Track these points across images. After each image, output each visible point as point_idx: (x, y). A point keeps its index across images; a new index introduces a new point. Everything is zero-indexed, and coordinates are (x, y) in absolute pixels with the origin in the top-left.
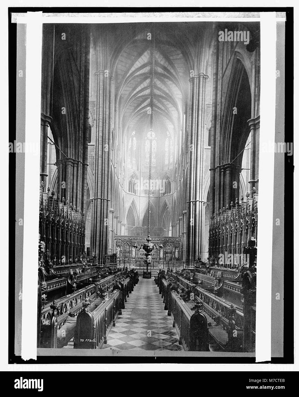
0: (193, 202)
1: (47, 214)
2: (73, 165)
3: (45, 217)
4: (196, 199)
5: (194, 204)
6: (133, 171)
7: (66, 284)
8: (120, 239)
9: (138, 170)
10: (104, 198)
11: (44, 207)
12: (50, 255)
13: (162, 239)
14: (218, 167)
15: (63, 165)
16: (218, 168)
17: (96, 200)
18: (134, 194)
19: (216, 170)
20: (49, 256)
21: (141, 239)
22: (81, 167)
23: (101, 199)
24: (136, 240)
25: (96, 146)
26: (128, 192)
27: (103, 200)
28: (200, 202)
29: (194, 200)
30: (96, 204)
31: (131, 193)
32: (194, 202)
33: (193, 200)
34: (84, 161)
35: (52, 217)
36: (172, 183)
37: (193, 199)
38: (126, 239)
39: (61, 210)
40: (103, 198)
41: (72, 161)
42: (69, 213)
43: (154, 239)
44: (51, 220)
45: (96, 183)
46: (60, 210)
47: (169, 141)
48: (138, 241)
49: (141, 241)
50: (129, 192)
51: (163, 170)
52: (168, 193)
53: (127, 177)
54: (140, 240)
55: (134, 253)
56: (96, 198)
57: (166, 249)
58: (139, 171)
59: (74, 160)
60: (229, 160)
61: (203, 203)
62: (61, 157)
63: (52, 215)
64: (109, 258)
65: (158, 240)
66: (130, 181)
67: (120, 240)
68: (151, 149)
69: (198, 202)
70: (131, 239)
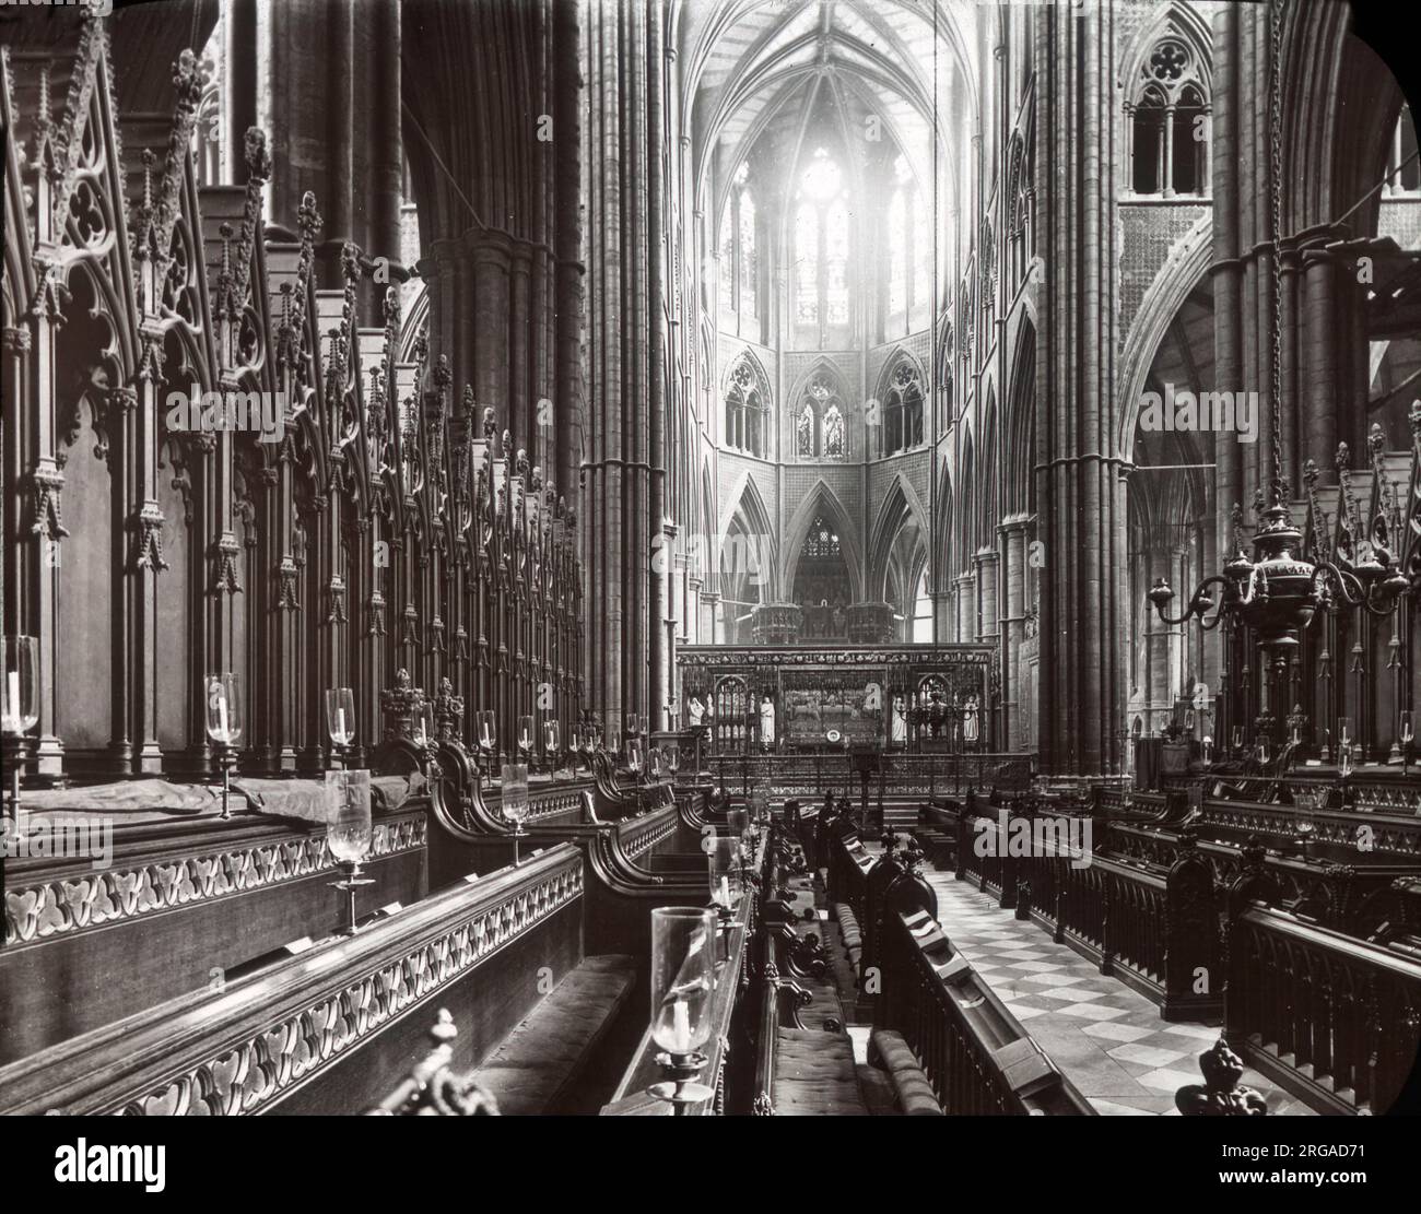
0: (1068, 464)
1: (420, 488)
2: (508, 270)
3: (410, 501)
4: (1082, 448)
5: (1074, 472)
6: (743, 347)
7: (581, 883)
8: (702, 659)
9: (765, 342)
10: (635, 459)
11: (402, 440)
12: (461, 711)
13: (900, 655)
14: (1257, 252)
15: (457, 269)
16: (1263, 259)
17: (599, 470)
18: (750, 454)
19: (1250, 268)
20: (455, 717)
21: (800, 658)
22: (552, 280)
23: (624, 467)
24: (778, 663)
25: (591, 212)
26: (722, 444)
27: (630, 471)
28: (1102, 462)
29: (1074, 456)
30: (599, 489)
31: (737, 451)
32: (1075, 466)
33: (1069, 454)
34: (560, 246)
35: (441, 509)
36: (929, 397)
37: (1069, 447)
38: (729, 663)
39: (481, 473)
40: (630, 462)
41: (505, 246)
42: (515, 498)
43: (860, 658)
44: (437, 521)
45: (598, 390)
46: (476, 477)
47: (909, 202)
48: (787, 667)
49: (798, 668)
50: (729, 443)
51: (881, 340)
52: (907, 445)
53: (719, 378)
54: (797, 663)
55: (768, 725)
56: (598, 460)
57: (918, 700)
58: (772, 345)
59: (513, 242)
60: (1326, 210)
61: (1117, 466)
62: (444, 231)
63: (439, 498)
64: (674, 745)
65: (879, 662)
66: (732, 396)
67: (704, 664)
68: (822, 242)
69: (1097, 462)
70: (752, 659)
